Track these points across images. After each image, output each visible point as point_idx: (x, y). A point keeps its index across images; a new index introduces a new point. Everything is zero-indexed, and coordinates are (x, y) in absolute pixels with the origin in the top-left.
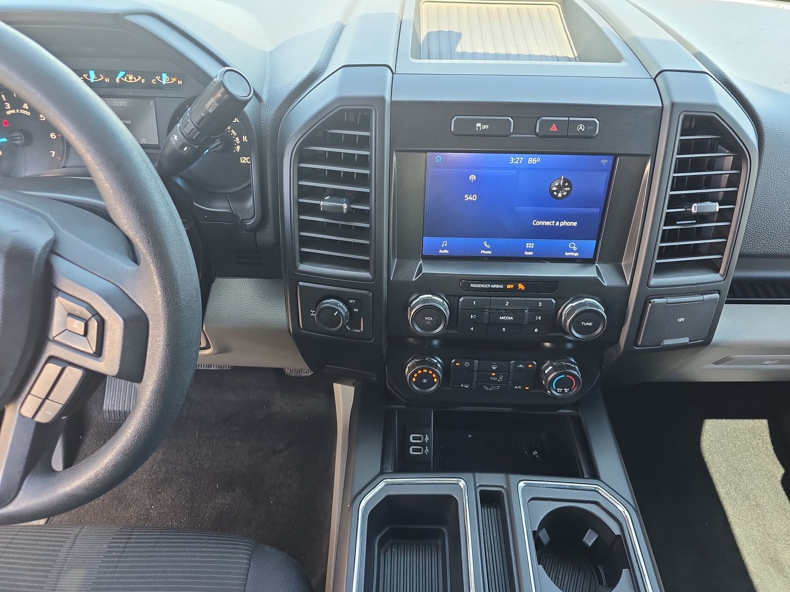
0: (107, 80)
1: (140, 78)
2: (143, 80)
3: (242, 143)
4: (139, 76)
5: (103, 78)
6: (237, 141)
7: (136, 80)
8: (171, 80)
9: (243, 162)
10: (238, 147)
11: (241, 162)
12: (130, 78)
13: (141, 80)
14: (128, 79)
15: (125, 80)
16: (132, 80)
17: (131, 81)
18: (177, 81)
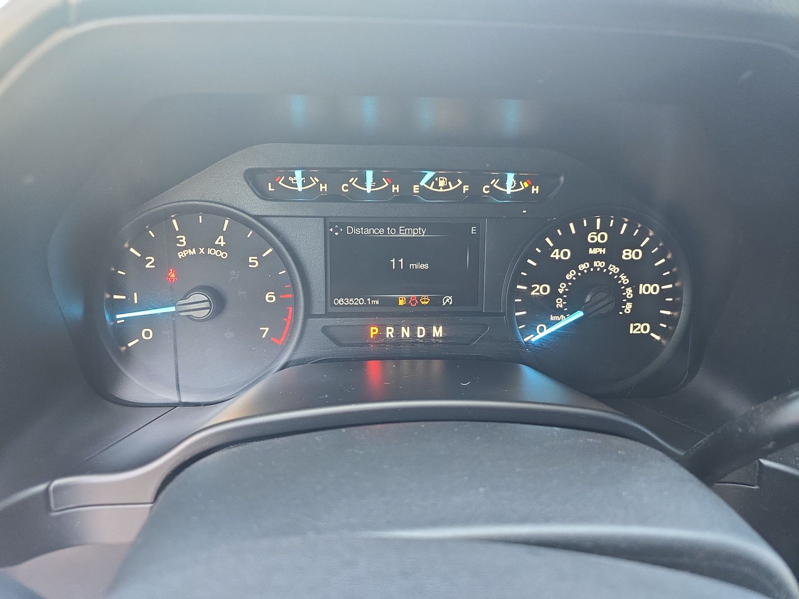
0: (396, 189)
1: (460, 182)
2: (464, 187)
3: (637, 298)
4: (459, 180)
5: (387, 184)
6: (629, 294)
7: (452, 188)
8: (518, 186)
9: (635, 332)
10: (629, 306)
11: (631, 332)
12: (442, 183)
13: (461, 187)
14: (436, 186)
15: (431, 188)
16: (444, 188)
17: (441, 190)
18: (530, 188)
